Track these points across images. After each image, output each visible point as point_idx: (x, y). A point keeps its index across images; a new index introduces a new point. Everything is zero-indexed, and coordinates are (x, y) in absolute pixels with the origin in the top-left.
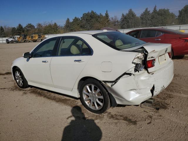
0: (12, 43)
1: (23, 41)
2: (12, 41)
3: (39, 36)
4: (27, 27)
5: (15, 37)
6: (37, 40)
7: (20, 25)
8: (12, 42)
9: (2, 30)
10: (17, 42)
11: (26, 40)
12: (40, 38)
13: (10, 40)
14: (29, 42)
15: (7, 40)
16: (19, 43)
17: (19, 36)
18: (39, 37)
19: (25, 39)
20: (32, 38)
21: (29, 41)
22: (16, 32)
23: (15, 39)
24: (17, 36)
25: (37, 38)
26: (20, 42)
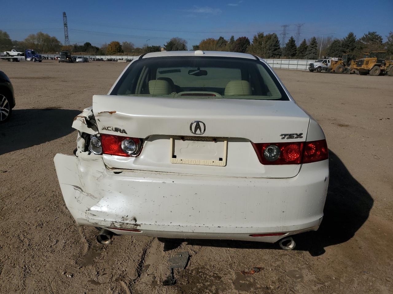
0: (318, 72)
1: (341, 70)
2: (320, 67)
3: (378, 61)
4: (363, 39)
5: (327, 60)
6: (369, 71)
7: (351, 35)
8: (319, 70)
9: (313, 44)
10: (328, 70)
11: (346, 69)
12: (379, 66)
13: (317, 64)
14: (351, 74)
15: (312, 65)
16: (331, 73)
17: (336, 59)
18: (376, 65)
19: (346, 67)
20: (360, 65)
21: (352, 72)
22: (338, 50)
23: (327, 65)
24: (333, 59)
25: (371, 66)
26: (334, 72)
